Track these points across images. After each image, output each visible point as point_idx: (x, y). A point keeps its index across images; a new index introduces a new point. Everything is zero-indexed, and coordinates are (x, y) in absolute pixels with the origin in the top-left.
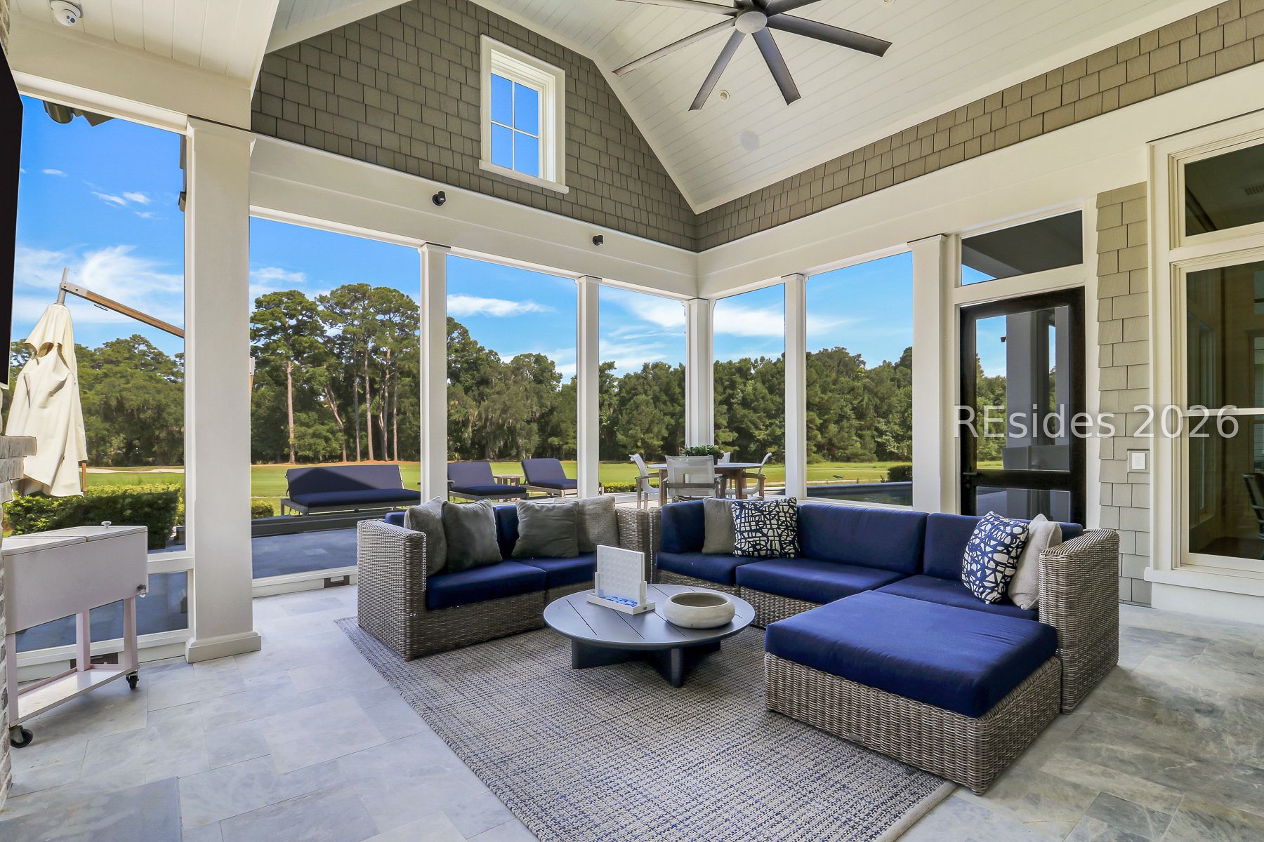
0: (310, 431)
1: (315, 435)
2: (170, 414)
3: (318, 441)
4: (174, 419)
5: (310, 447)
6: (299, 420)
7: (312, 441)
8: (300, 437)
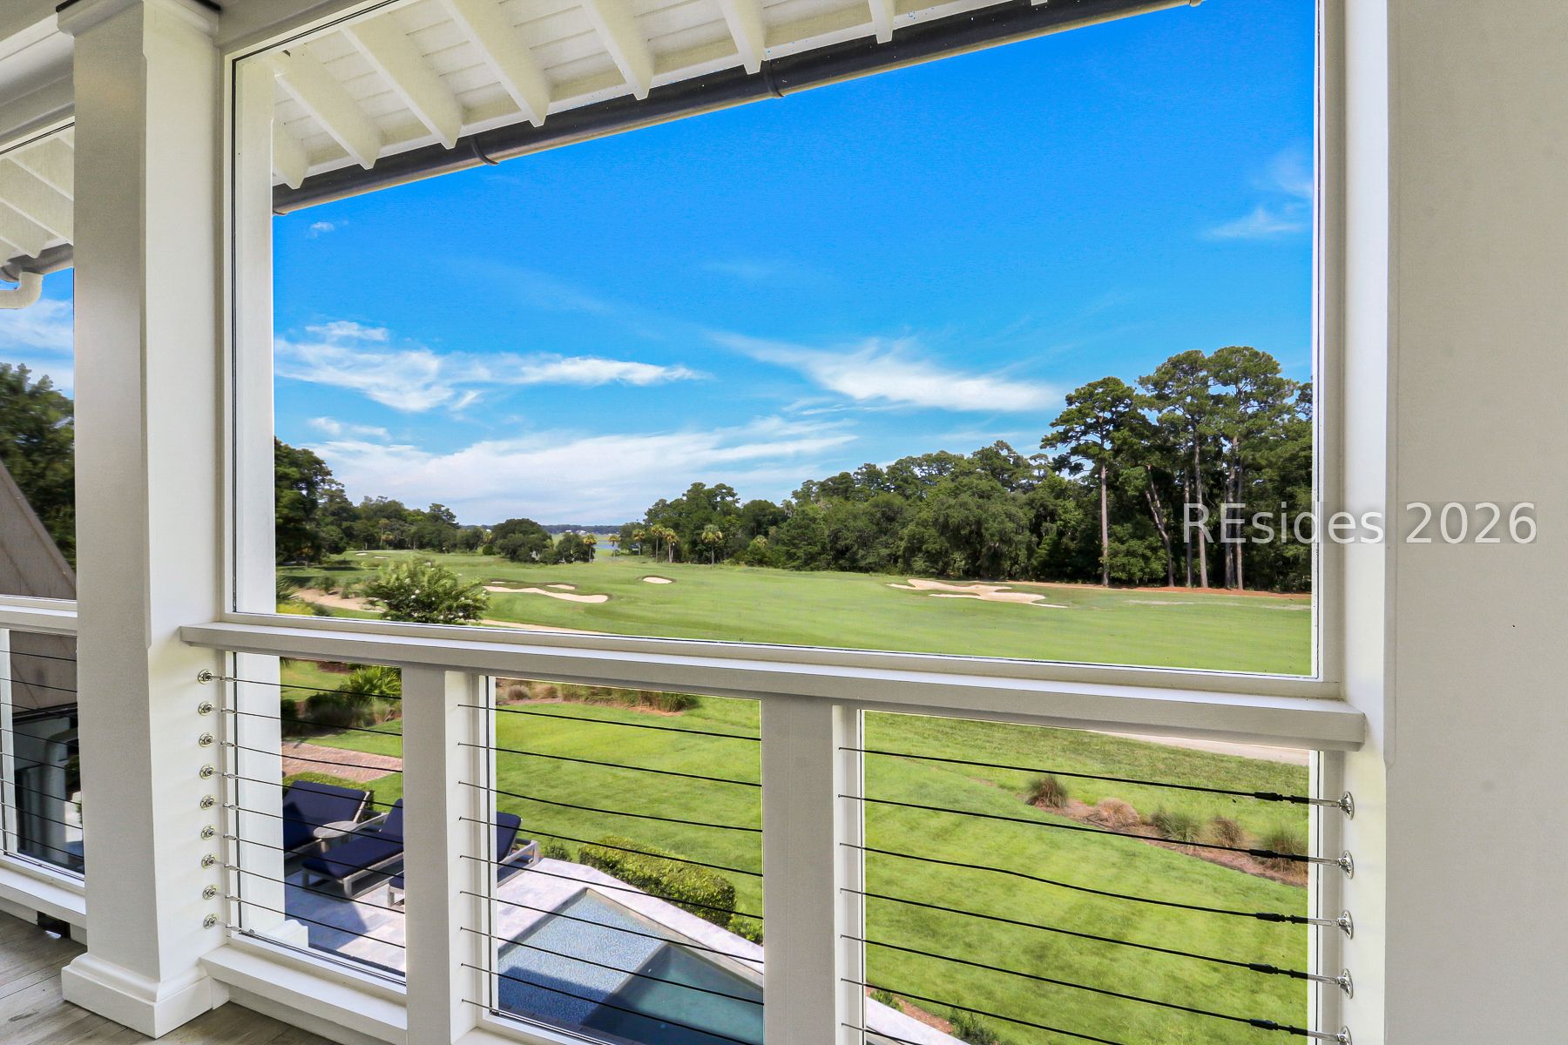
0: (1124, 548)
1: (1130, 553)
2: (987, 529)
3: (1133, 560)
4: (990, 534)
5: (1123, 568)
6: (1115, 534)
7: (1125, 560)
8: (1114, 554)
